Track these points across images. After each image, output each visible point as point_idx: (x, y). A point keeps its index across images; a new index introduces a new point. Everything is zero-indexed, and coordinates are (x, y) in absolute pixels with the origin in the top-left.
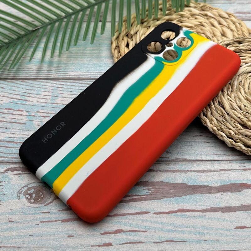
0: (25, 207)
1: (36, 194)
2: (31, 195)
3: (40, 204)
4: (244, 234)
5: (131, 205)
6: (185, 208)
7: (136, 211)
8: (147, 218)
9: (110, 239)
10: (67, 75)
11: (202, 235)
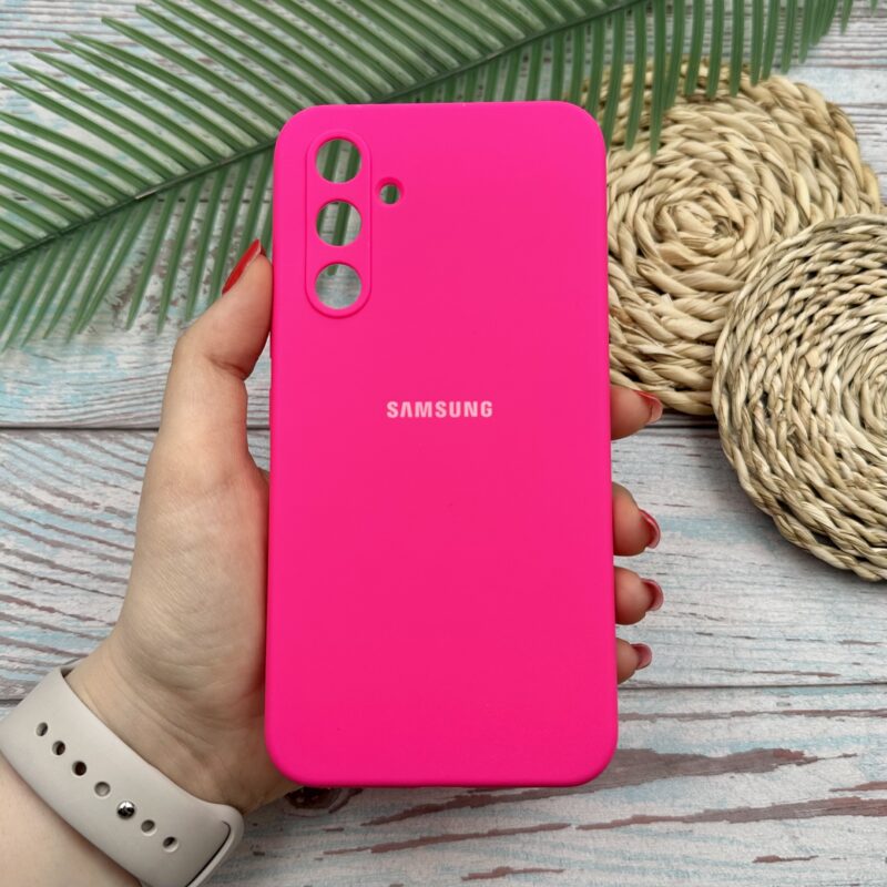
3: (320, 808)
4: (774, 875)
5: (525, 807)
7: (539, 823)
8: (563, 840)
11: (684, 877)
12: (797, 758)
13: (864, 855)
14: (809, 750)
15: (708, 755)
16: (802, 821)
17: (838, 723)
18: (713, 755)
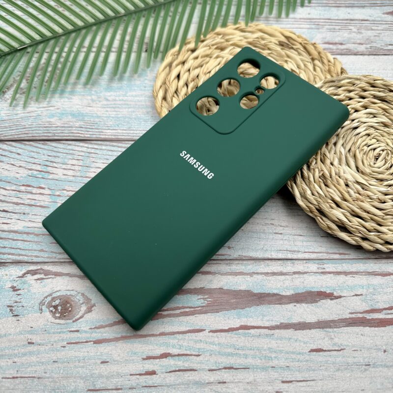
0: (49, 324)
1: (63, 306)
2: (56, 307)
3: (67, 319)
4: (320, 359)
5: (181, 320)
6: (249, 324)
7: (188, 329)
8: (201, 338)
9: (154, 365)
10: (101, 133)
11: (269, 360)
12: (330, 296)
13: (371, 348)
14: (337, 292)
15: (281, 294)
16: (335, 329)
17: (351, 278)
18: (284, 294)
